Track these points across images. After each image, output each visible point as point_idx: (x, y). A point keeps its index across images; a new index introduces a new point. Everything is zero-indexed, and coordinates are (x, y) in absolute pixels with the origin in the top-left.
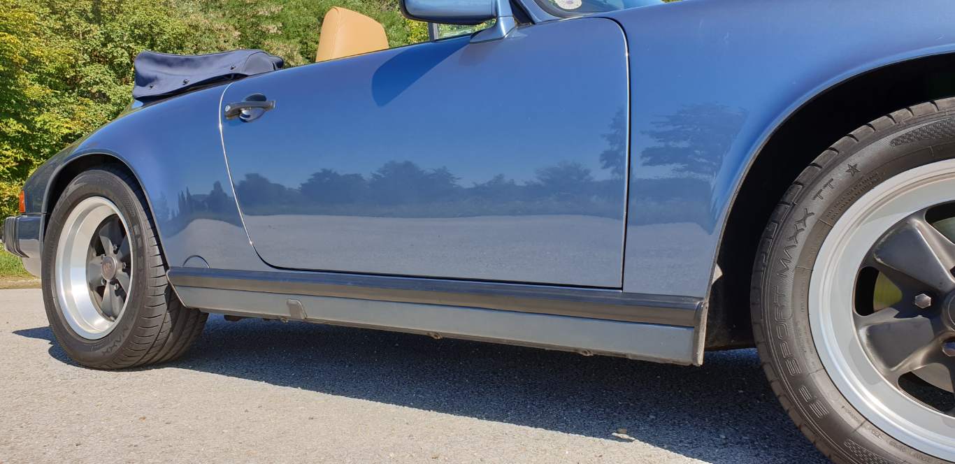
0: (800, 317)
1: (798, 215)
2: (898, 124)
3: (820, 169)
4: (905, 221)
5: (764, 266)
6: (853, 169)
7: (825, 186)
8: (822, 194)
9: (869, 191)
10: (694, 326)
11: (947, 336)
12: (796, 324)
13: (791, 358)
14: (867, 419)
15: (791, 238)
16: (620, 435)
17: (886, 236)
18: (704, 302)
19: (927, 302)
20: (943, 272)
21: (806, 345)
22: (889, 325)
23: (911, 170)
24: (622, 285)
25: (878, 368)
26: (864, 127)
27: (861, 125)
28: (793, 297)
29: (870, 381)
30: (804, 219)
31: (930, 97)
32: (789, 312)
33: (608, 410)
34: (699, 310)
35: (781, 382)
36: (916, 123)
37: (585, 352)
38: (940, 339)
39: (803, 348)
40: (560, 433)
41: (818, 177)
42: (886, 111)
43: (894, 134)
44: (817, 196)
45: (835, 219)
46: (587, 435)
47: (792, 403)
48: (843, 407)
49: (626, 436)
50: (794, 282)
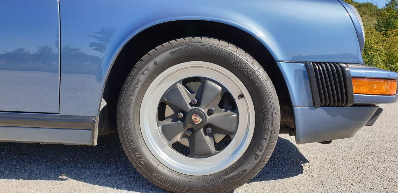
0: (136, 123)
1: (135, 81)
2: (172, 46)
3: (143, 62)
4: (175, 85)
5: (122, 103)
6: (156, 63)
7: (145, 70)
8: (144, 73)
9: (162, 72)
10: (92, 129)
11: (188, 128)
12: (134, 126)
13: (132, 141)
14: (161, 162)
15: (132, 91)
16: (62, 177)
17: (168, 90)
18: (96, 118)
19: (181, 116)
20: (187, 104)
21: (138, 135)
22: (169, 125)
23: (177, 65)
24: (59, 112)
25: (165, 142)
26: (160, 46)
27: (159, 45)
28: (133, 115)
29: (162, 147)
30: (138, 83)
31: (183, 36)
32: (132, 122)
33: (59, 164)
34: (94, 122)
35: (128, 151)
36: (178, 47)
37: (43, 143)
38: (186, 129)
39: (137, 136)
40: (31, 180)
41: (143, 66)
42: (168, 40)
43: (171, 50)
44: (142, 74)
45: (150, 83)
46: (46, 179)
47: (133, 159)
48: (152, 159)
49: (65, 177)
50: (134, 109)
